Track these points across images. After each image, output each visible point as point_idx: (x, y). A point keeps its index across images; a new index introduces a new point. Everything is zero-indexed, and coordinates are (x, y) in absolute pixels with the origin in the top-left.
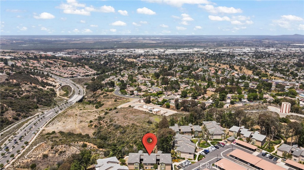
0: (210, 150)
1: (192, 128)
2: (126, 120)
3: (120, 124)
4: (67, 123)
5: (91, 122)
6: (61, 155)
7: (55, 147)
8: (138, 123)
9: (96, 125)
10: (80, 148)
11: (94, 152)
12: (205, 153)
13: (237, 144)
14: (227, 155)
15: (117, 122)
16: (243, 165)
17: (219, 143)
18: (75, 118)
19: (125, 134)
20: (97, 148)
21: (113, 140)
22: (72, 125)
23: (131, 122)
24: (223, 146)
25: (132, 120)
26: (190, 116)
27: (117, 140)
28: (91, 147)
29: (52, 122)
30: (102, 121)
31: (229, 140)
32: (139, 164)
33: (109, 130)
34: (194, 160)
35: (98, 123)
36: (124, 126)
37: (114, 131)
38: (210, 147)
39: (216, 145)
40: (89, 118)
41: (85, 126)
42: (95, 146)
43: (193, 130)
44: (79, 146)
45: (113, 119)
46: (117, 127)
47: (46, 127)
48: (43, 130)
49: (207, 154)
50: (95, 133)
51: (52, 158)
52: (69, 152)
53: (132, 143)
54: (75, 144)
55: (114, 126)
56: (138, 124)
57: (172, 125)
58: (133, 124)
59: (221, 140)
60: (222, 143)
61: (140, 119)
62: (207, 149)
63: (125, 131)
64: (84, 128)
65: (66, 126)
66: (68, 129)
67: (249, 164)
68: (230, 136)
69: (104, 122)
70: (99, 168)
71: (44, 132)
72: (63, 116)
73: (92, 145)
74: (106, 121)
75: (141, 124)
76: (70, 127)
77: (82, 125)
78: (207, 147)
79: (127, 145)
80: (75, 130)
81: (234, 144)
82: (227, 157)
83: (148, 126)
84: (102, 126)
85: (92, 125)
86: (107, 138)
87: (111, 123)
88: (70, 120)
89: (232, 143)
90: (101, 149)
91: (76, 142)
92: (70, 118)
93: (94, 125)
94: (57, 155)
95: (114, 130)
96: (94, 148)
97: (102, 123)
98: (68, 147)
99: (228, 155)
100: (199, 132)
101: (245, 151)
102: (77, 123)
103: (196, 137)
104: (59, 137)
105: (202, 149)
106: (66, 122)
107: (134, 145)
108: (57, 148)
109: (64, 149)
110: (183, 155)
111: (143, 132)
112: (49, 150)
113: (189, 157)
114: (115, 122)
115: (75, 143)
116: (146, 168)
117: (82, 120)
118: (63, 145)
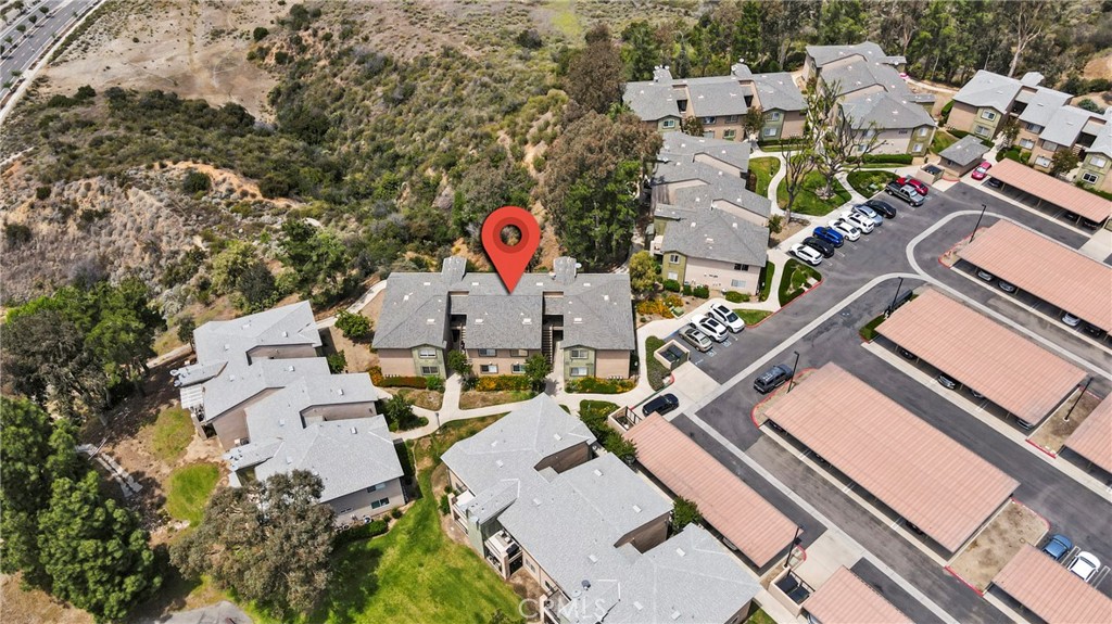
0: (849, 228)
1: (751, 89)
2: (416, 29)
3: (385, 53)
4: (153, 39)
5: (261, 34)
6: (92, 229)
7: (55, 190)
8: (471, 44)
9: (284, 51)
10: (177, 195)
11: (245, 217)
12: (822, 252)
13: (996, 183)
14: (944, 261)
15: (375, 39)
16: (1038, 328)
17: (897, 181)
18: (187, 15)
19: (405, 108)
20: (260, 197)
21: (353, 139)
22: (175, 53)
23: (442, 39)
24: (917, 198)
25: (444, 29)
26: (744, 17)
27: (373, 139)
28: (231, 191)
29: (81, 38)
30: (307, 29)
31: (950, 162)
32: (440, 354)
33: (337, 80)
34: (761, 300)
35: (291, 41)
36: (407, 64)
37: (359, 89)
38: (845, 212)
39: (876, 196)
40: (252, 14)
41: (236, 55)
42: (252, 187)
43: (756, 103)
44: (172, 188)
45: (354, 22)
46: (377, 67)
47: (53, 63)
48: (41, 81)
49: (827, 255)
50: (278, 92)
51: (52, 243)
52: (125, 218)
53: (436, 166)
54: (152, 174)
55: (359, 63)
56: (471, 53)
57: (639, 70)
58: (446, 55)
59: (905, 161)
60: (913, 182)
61: (485, 23)
62: (828, 221)
63: (409, 93)
64: (231, 69)
65: (145, 60)
66: (157, 73)
67: (1073, 322)
68: (960, 135)
69: (315, 34)
70: (200, 387)
71: (43, 90)
72: (130, 6)
73: (233, 179)
74: (327, 30)
75: (487, 48)
76: (163, 60)
77: (218, 55)
78: (829, 205)
79: (411, 173)
80: (187, 79)
81: (978, 185)
82: (945, 275)
83: (520, 66)
84: (308, 56)
85: (264, 53)
86: (326, 123)
87: (346, 46)
88: (165, 25)
89: (967, 180)
90: (281, 203)
91: (157, 165)
92: (162, 14)
93: (274, 50)
94: (72, 228)
95: (358, 82)
96: (244, 194)
97: (311, 40)
98: (118, 190)
99: (949, 262)
100: (790, 115)
101: (1041, 227)
102: (199, 41)
103: (766, 143)
104: (98, 121)
105: (804, 223)
106: (149, 38)
107: (444, 181)
108: (66, 193)
109: (101, 202)
110: (695, 275)
111: (491, 101)
112: (32, 206)
113: (735, 283)
114: (366, 39)
115: (150, 167)
116: (485, 368)
117: (218, 24)
118: (92, 181)
